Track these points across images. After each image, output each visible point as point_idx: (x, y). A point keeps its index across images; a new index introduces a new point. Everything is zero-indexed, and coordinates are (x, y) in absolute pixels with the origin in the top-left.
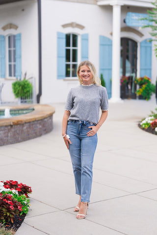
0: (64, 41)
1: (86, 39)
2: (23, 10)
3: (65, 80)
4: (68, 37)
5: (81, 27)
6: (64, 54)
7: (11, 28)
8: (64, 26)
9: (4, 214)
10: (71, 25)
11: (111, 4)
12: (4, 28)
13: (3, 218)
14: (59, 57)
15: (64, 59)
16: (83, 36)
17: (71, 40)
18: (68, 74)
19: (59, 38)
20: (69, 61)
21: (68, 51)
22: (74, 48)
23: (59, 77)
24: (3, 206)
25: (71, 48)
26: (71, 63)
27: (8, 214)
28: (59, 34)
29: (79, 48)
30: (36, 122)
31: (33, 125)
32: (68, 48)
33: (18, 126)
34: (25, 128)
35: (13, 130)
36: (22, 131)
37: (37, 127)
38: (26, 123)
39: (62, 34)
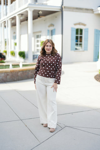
0: (75, 32)
1: (87, 30)
2: (56, 17)
3: (75, 51)
4: (77, 30)
5: (84, 25)
8: (75, 24)
10: (79, 24)
14: (72, 40)
15: (75, 41)
16: (85, 29)
17: (79, 32)
19: (72, 31)
20: (78, 42)
21: (77, 38)
23: (72, 50)
25: (79, 35)
26: (79, 43)
28: (72, 28)
29: (83, 36)
30: (28, 71)
31: (25, 72)
32: (77, 35)
33: (14, 73)
34: (19, 74)
35: (10, 75)
36: (17, 76)
37: (29, 74)
38: (19, 71)
39: (74, 28)
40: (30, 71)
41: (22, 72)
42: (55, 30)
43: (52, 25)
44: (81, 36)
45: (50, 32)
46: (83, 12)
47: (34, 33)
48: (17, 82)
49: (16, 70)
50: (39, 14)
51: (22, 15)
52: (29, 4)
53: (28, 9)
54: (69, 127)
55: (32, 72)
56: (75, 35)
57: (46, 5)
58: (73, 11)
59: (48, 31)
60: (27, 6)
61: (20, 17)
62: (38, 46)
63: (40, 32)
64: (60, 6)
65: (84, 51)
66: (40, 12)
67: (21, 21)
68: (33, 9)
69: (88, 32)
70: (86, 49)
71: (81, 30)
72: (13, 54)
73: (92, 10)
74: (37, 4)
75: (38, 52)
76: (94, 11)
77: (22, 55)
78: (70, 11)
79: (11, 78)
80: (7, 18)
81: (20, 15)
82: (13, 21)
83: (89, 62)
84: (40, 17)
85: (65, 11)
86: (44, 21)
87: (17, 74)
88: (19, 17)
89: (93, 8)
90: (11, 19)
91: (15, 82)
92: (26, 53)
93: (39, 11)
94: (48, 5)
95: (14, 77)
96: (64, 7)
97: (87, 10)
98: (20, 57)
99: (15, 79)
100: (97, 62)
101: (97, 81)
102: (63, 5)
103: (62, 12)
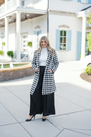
1: (70, 32)
2: (42, 20)
3: (59, 51)
4: (61, 32)
5: (68, 27)
6: (59, 39)
8: (60, 27)
10: (63, 26)
11: (82, 17)
12: (35, 28)
14: (56, 41)
15: (59, 42)
16: (69, 31)
17: (63, 33)
19: (57, 32)
25: (63, 37)
26: (63, 44)
28: (57, 30)
29: (67, 37)
30: (19, 71)
31: (17, 72)
32: (61, 37)
33: (6, 73)
34: (11, 74)
35: (3, 75)
36: (9, 75)
37: (20, 73)
38: (11, 71)
39: (59, 30)
40: (21, 71)
41: (13, 72)
42: (41, 31)
43: (38, 27)
44: (65, 37)
45: (36, 33)
46: (67, 16)
47: (22, 34)
48: (9, 81)
49: (8, 70)
50: (26, 16)
51: (10, 17)
52: (18, 7)
53: (16, 12)
54: (67, 129)
55: (22, 72)
56: (59, 37)
57: (33, 8)
58: (58, 14)
59: (35, 32)
60: (15, 9)
61: (9, 19)
62: (24, 46)
63: (27, 33)
64: (46, 9)
65: (67, 51)
66: (28, 15)
67: (10, 23)
68: (21, 12)
69: (71, 33)
70: (70, 49)
71: (65, 32)
72: (2, 54)
73: (75, 14)
74: (24, 7)
75: (25, 51)
76: (76, 14)
77: (10, 55)
78: (55, 14)
79: (3, 77)
82: (2, 23)
83: (72, 60)
84: (27, 19)
85: (50, 14)
86: (31, 23)
87: (9, 73)
88: (7, 19)
89: (76, 12)
91: (7, 81)
92: (14, 53)
93: (27, 13)
94: (35, 8)
95: (6, 77)
96: (50, 11)
97: (70, 13)
98: (9, 56)
99: (7, 79)
100: (80, 61)
101: (84, 79)
102: (48, 8)
103: (48, 15)
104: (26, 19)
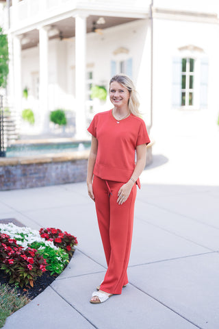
0: (180, 66)
2: (135, 32)
4: (184, 62)
5: (201, 50)
6: (180, 80)
7: (122, 52)
8: (181, 49)
9: (21, 275)
10: (189, 47)
12: (115, 53)
13: (18, 280)
14: (174, 83)
15: (180, 86)
18: (183, 103)
19: (174, 62)
20: (185, 88)
21: (184, 77)
22: (191, 74)
24: (19, 264)
25: (188, 74)
26: (187, 91)
27: (25, 275)
29: (196, 74)
32: (184, 73)
39: (178, 58)
42: (130, 61)
43: (123, 50)
45: (118, 66)
46: (198, 21)
50: (94, 23)
51: (53, 26)
53: (74, 14)
59: (114, 63)
60: (74, 8)
71: (192, 62)
73: (215, 17)
80: (12, 33)
81: (49, 28)
82: (25, 41)
85: (157, 18)
86: (103, 39)
88: (46, 30)
90: (21, 37)
96: (157, 11)
97: (205, 15)
102: (152, 4)
103: (150, 21)
104: (94, 30)
